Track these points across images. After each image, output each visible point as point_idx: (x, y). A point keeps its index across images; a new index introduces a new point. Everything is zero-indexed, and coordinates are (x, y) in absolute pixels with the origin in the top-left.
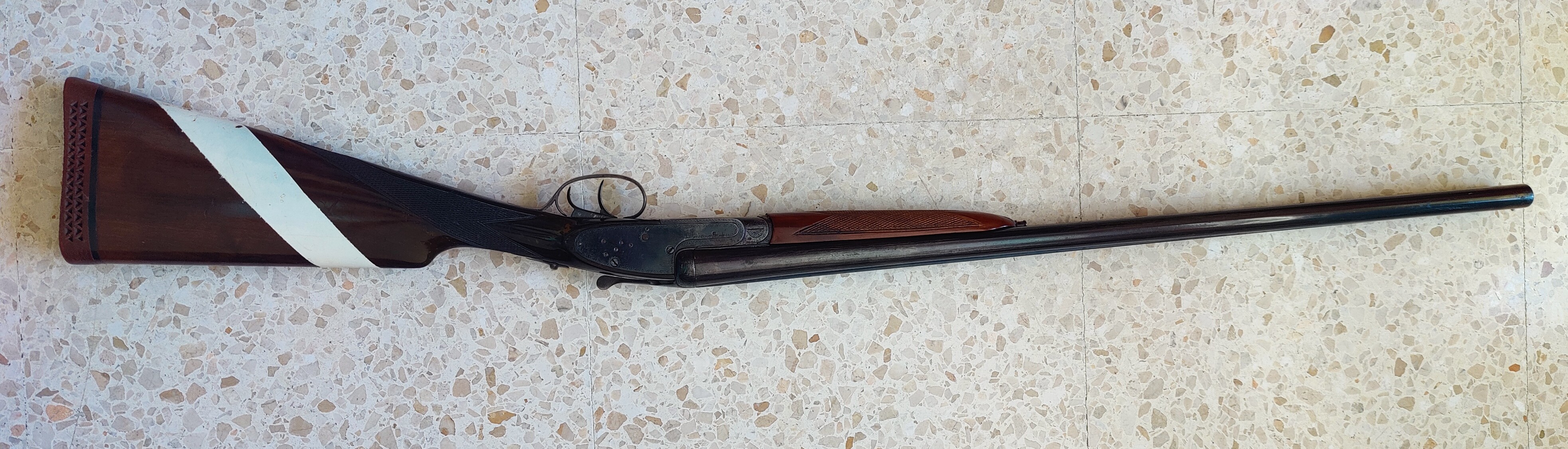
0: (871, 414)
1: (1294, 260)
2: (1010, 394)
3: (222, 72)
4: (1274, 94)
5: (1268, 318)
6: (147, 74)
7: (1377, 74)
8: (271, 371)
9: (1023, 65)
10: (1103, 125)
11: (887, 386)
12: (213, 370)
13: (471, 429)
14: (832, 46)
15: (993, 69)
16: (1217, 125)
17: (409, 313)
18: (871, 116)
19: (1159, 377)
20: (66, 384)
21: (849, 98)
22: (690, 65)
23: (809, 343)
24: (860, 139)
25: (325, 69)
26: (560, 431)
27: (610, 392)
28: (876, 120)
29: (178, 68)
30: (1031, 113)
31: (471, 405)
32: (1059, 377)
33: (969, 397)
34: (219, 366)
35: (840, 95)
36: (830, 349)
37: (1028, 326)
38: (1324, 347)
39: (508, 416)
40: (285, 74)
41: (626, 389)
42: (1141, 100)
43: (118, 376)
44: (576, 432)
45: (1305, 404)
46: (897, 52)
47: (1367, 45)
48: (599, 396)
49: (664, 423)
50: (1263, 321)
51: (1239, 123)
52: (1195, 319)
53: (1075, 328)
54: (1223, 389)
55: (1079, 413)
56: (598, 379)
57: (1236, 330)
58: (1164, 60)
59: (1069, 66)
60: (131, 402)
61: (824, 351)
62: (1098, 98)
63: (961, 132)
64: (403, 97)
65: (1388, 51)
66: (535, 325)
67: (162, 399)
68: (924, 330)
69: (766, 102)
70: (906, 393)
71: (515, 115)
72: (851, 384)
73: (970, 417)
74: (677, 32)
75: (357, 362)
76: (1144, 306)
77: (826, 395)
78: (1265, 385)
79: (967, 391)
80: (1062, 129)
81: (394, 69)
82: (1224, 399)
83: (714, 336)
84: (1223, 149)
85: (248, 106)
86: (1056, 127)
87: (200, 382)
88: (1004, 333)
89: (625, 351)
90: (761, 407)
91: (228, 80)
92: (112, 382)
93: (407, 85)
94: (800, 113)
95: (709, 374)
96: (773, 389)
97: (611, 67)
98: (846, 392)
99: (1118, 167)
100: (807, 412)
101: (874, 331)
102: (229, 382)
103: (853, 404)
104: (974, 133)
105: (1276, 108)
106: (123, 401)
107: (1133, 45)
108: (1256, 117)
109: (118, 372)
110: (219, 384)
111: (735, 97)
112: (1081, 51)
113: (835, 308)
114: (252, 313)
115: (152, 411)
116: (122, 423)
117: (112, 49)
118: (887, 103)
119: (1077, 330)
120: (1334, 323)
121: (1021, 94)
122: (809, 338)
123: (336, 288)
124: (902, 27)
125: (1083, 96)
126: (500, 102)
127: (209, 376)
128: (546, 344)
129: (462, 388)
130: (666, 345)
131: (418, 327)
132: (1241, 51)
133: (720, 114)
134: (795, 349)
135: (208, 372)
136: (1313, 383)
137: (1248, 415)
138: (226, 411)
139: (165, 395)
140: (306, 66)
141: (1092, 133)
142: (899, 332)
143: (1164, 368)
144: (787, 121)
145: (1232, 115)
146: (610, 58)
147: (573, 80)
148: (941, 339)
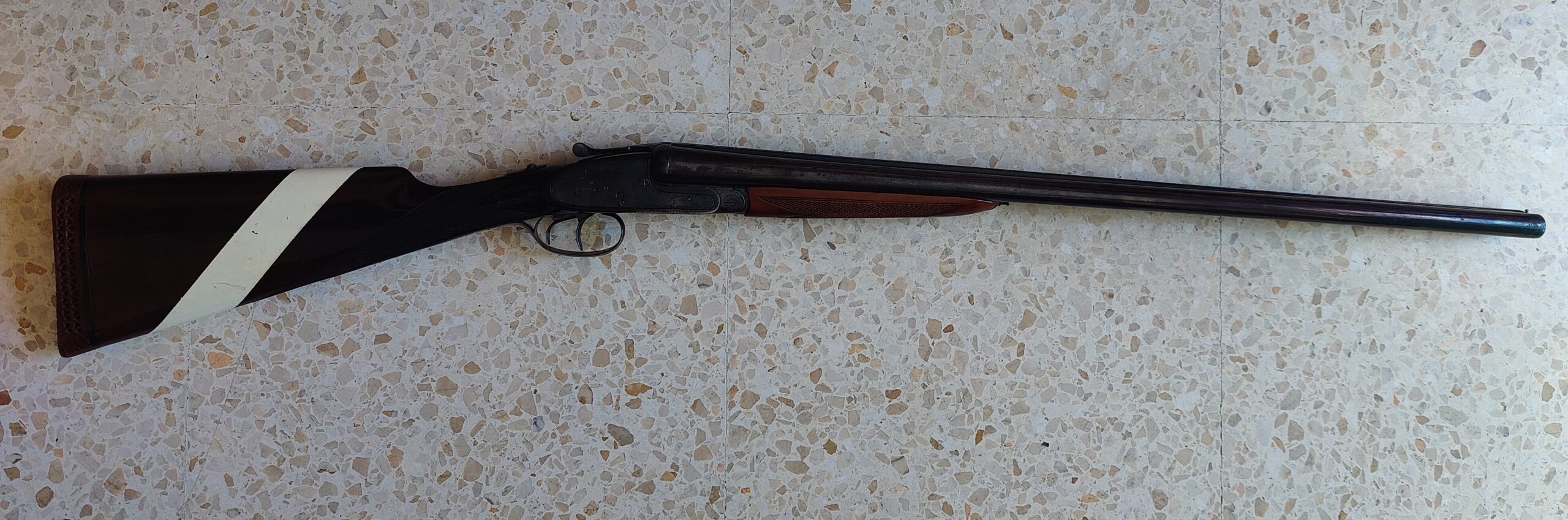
0: (1002, 407)
1: (1440, 276)
2: (1143, 396)
3: (395, 41)
4: (1422, 105)
5: (1411, 334)
6: (326, 40)
7: (1528, 91)
8: (423, 331)
9: (1167, 67)
10: (1245, 129)
11: (1019, 381)
12: (368, 327)
13: (608, 399)
14: (978, 40)
15: (1136, 69)
16: (1362, 134)
17: (555, 281)
18: (1014, 110)
19: (1297, 388)
20: (229, 333)
21: (993, 91)
22: (838, 53)
23: (943, 333)
24: (1002, 132)
25: (491, 42)
26: (694, 407)
27: (744, 371)
28: (1019, 114)
29: (355, 35)
30: (1172, 114)
31: (609, 376)
32: (1194, 381)
33: (1101, 397)
34: (373, 323)
35: (984, 88)
36: (964, 340)
37: (1163, 328)
38: (1469, 367)
39: (645, 389)
40: (453, 45)
41: (761, 369)
42: (1285, 107)
43: (279, 327)
44: (709, 409)
45: (1449, 425)
46: (1042, 48)
47: (1519, 62)
48: (734, 375)
49: (797, 404)
50: (1406, 336)
51: (1385, 134)
52: (1336, 330)
53: (1212, 333)
54: (1363, 404)
55: (1213, 420)
56: (734, 357)
57: (1378, 344)
58: (1310, 68)
59: (1213, 70)
60: (289, 354)
61: (958, 342)
62: (1241, 103)
63: (1103, 130)
64: (562, 73)
65: (1540, 69)
66: (676, 300)
67: (319, 352)
68: (1058, 326)
69: (910, 91)
70: (1037, 389)
71: (667, 93)
72: (983, 376)
73: (1102, 416)
74: (827, 20)
75: (503, 327)
76: (1284, 315)
77: (959, 386)
78: (1407, 403)
79: (1099, 390)
80: (1204, 132)
81: (554, 45)
82: (1364, 415)
83: (849, 321)
84: (1369, 159)
85: (417, 74)
86: (1198, 130)
87: (355, 337)
88: (1139, 334)
89: (761, 330)
90: (893, 394)
91: (401, 48)
92: (273, 333)
93: (567, 60)
94: (943, 104)
95: (843, 359)
96: (905, 376)
97: (761, 51)
98: (978, 385)
99: (1260, 172)
100: (938, 402)
101: (1008, 325)
102: (383, 339)
103: (985, 396)
104: (1116, 131)
105: (1423, 121)
106: (282, 352)
107: (1279, 52)
108: (1403, 128)
109: (279, 323)
110: (373, 340)
111: (880, 86)
112: (1226, 55)
113: (971, 299)
114: (407, 273)
115: (308, 363)
116: (278, 374)
117: (295, 15)
118: (1030, 98)
119: (1213, 335)
120: (1480, 342)
121: (1164, 95)
122: (943, 328)
123: (488, 253)
124: (1047, 24)
125: (1226, 100)
126: (653, 80)
127: (365, 332)
128: (685, 320)
129: (601, 359)
130: (802, 326)
131: (563, 296)
132: (1390, 62)
133: (865, 102)
134: (929, 338)
135: (363, 328)
136: (1455, 403)
137: (1390, 433)
138: (378, 367)
139: (322, 349)
140: (473, 38)
141: (1234, 137)
142: (1033, 327)
143: (1303, 379)
144: (931, 112)
145: (1378, 125)
146: (762, 42)
147: (725, 62)
148: (1075, 336)
